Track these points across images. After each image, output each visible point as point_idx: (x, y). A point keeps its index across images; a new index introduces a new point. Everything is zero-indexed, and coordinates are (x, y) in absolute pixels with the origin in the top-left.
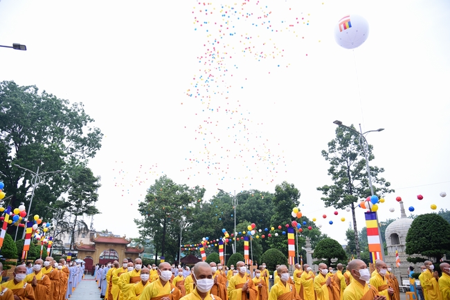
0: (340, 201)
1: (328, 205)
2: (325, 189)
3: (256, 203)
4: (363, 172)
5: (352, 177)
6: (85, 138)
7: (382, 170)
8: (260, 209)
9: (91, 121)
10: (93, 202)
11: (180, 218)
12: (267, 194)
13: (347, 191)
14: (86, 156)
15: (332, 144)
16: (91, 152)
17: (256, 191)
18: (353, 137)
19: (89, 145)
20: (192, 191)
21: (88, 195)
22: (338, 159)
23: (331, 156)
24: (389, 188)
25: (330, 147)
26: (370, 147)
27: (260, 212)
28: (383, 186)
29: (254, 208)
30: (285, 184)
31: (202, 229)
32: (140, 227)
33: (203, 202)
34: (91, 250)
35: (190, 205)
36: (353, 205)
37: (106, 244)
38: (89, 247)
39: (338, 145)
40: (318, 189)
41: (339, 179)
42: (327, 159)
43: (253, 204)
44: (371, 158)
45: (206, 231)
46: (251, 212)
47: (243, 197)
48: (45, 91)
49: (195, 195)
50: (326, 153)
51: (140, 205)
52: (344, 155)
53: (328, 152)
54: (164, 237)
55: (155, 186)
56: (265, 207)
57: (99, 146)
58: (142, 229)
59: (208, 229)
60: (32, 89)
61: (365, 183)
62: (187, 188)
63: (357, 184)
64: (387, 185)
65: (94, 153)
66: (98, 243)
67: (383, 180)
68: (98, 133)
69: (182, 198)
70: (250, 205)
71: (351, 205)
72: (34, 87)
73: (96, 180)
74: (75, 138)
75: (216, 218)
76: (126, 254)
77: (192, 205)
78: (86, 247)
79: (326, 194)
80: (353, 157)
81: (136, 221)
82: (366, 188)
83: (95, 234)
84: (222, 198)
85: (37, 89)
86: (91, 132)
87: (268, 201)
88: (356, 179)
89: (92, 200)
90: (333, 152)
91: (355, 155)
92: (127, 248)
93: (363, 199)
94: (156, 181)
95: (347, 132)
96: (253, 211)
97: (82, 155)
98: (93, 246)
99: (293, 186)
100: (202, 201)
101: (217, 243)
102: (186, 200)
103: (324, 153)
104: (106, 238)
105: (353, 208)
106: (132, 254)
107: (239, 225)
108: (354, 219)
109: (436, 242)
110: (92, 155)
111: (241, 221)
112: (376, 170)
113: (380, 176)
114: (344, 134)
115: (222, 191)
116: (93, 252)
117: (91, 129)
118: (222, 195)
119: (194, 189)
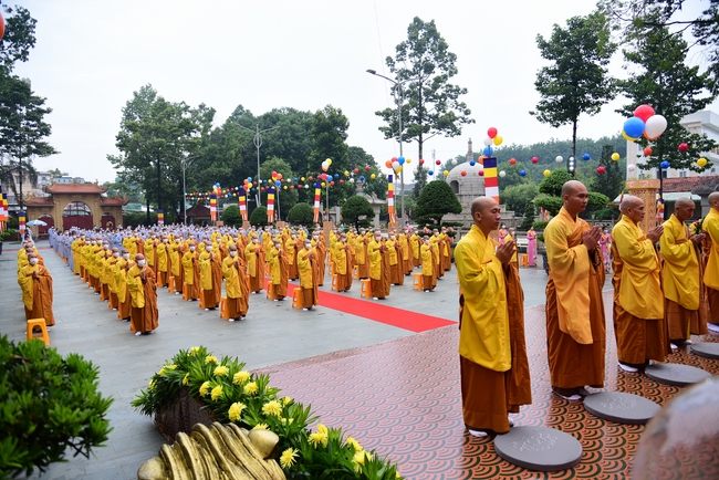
0: (405, 132)
1: (389, 135)
2: (386, 114)
3: (291, 129)
4: (439, 92)
5: (424, 98)
7: (465, 91)
8: (297, 138)
10: (43, 137)
11: (180, 154)
12: (308, 115)
13: (415, 118)
15: (401, 48)
16: (20, 53)
17: (291, 110)
18: (431, 40)
19: (14, 39)
20: (194, 113)
21: (33, 126)
22: (407, 71)
23: (399, 66)
24: (469, 117)
25: (399, 52)
26: (453, 57)
27: (296, 143)
28: (462, 114)
29: (287, 137)
30: (329, 109)
31: (213, 169)
32: (117, 167)
33: (213, 129)
34: (48, 204)
35: (193, 134)
36: (421, 138)
37: (69, 195)
38: (42, 201)
39: (409, 51)
40: (377, 114)
41: (406, 102)
42: (392, 70)
43: (287, 131)
44: (453, 72)
45: (219, 172)
46: (283, 143)
47: (271, 119)
49: (200, 119)
50: (391, 61)
51: (118, 138)
52: (417, 65)
53: (394, 60)
54: (159, 183)
55: (134, 103)
56: (303, 135)
57: (32, 42)
58: (122, 169)
59: (222, 169)
61: (441, 107)
62: (186, 109)
63: (430, 107)
64: (467, 113)
65: (25, 53)
66: (55, 195)
67: (463, 105)
68: (26, 17)
70: (282, 132)
71: (418, 137)
73: (42, 102)
75: (233, 152)
76: (103, 207)
77: (197, 135)
78: (38, 201)
79: (387, 119)
80: (429, 69)
81: (109, 158)
82: (441, 114)
83: (39, 178)
84: (241, 118)
86: (13, 16)
87: (308, 126)
88: (431, 100)
89: (42, 134)
90: (402, 60)
91: (432, 67)
92: (103, 198)
93: (435, 130)
94: (135, 94)
95: (424, 31)
96: (286, 141)
98: (50, 199)
99: (340, 112)
100: (210, 126)
101: (236, 192)
102: (187, 127)
103: (389, 60)
104: (69, 185)
105: (421, 142)
106: (112, 207)
107: (266, 163)
108: (421, 157)
110: (24, 56)
111: (269, 157)
112: (457, 90)
113: (461, 99)
114: (421, 33)
115: (240, 107)
116: (51, 208)
117: (10, 10)
118: (241, 114)
119: (197, 108)
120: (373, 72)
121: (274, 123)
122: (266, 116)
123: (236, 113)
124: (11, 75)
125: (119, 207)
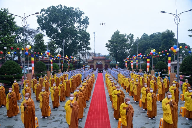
3: (158, 39)
6: (82, 21)
9: (83, 14)
10: (88, 45)
14: (84, 28)
19: (84, 23)
32: (109, 52)
34: (92, 61)
37: (97, 59)
38: (91, 61)
43: (156, 40)
45: (134, 53)
47: (152, 36)
48: (64, 6)
51: (106, 45)
55: (114, 35)
57: (88, 23)
59: (135, 52)
60: (60, 6)
62: (126, 35)
65: (87, 26)
66: (94, 59)
68: (87, 18)
69: (122, 40)
72: (60, 5)
74: (79, 22)
76: (105, 62)
81: (108, 50)
83: (96, 55)
84: (145, 37)
85: (61, 6)
86: (84, 18)
92: (105, 60)
94: (114, 33)
96: (156, 43)
97: (83, 28)
99: (172, 31)
104: (97, 57)
106: (107, 62)
109: (188, 68)
111: (149, 48)
115: (145, 34)
116: (93, 62)
117: (84, 17)
118: (144, 35)
119: (129, 35)
120: (163, 12)
121: (153, 37)
122: (151, 36)
123: (143, 35)
124: (86, 32)
125: (109, 62)
